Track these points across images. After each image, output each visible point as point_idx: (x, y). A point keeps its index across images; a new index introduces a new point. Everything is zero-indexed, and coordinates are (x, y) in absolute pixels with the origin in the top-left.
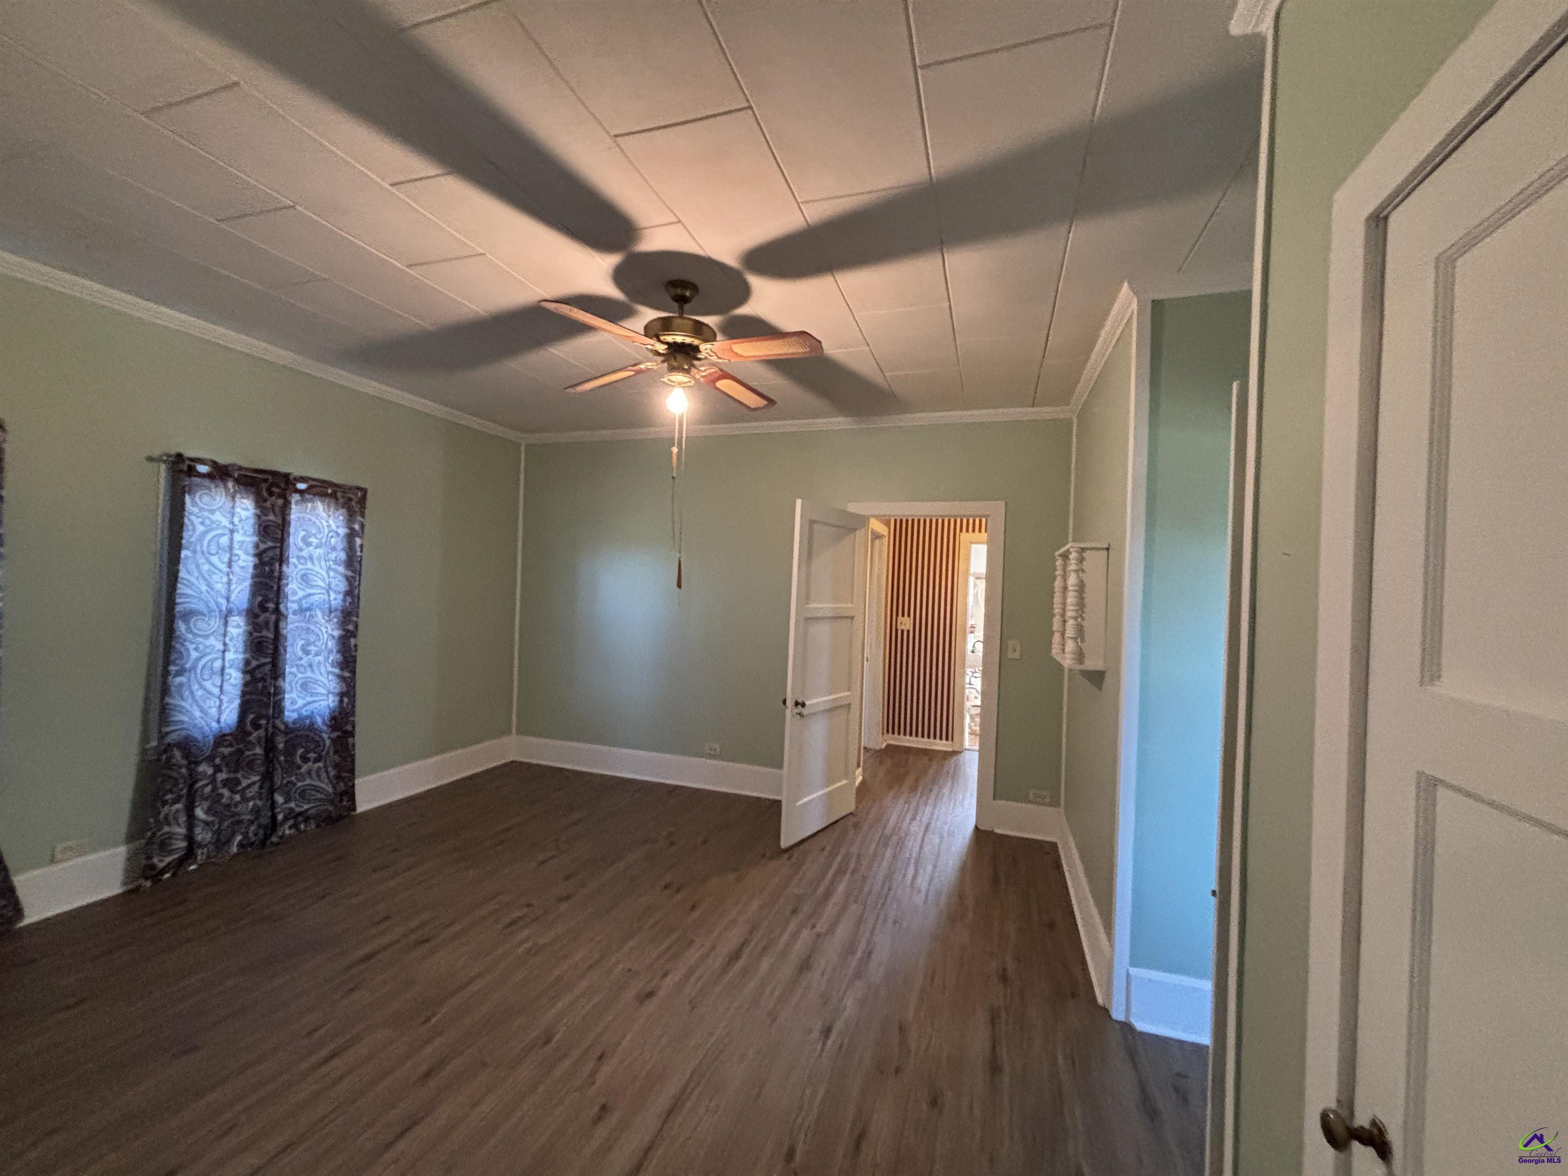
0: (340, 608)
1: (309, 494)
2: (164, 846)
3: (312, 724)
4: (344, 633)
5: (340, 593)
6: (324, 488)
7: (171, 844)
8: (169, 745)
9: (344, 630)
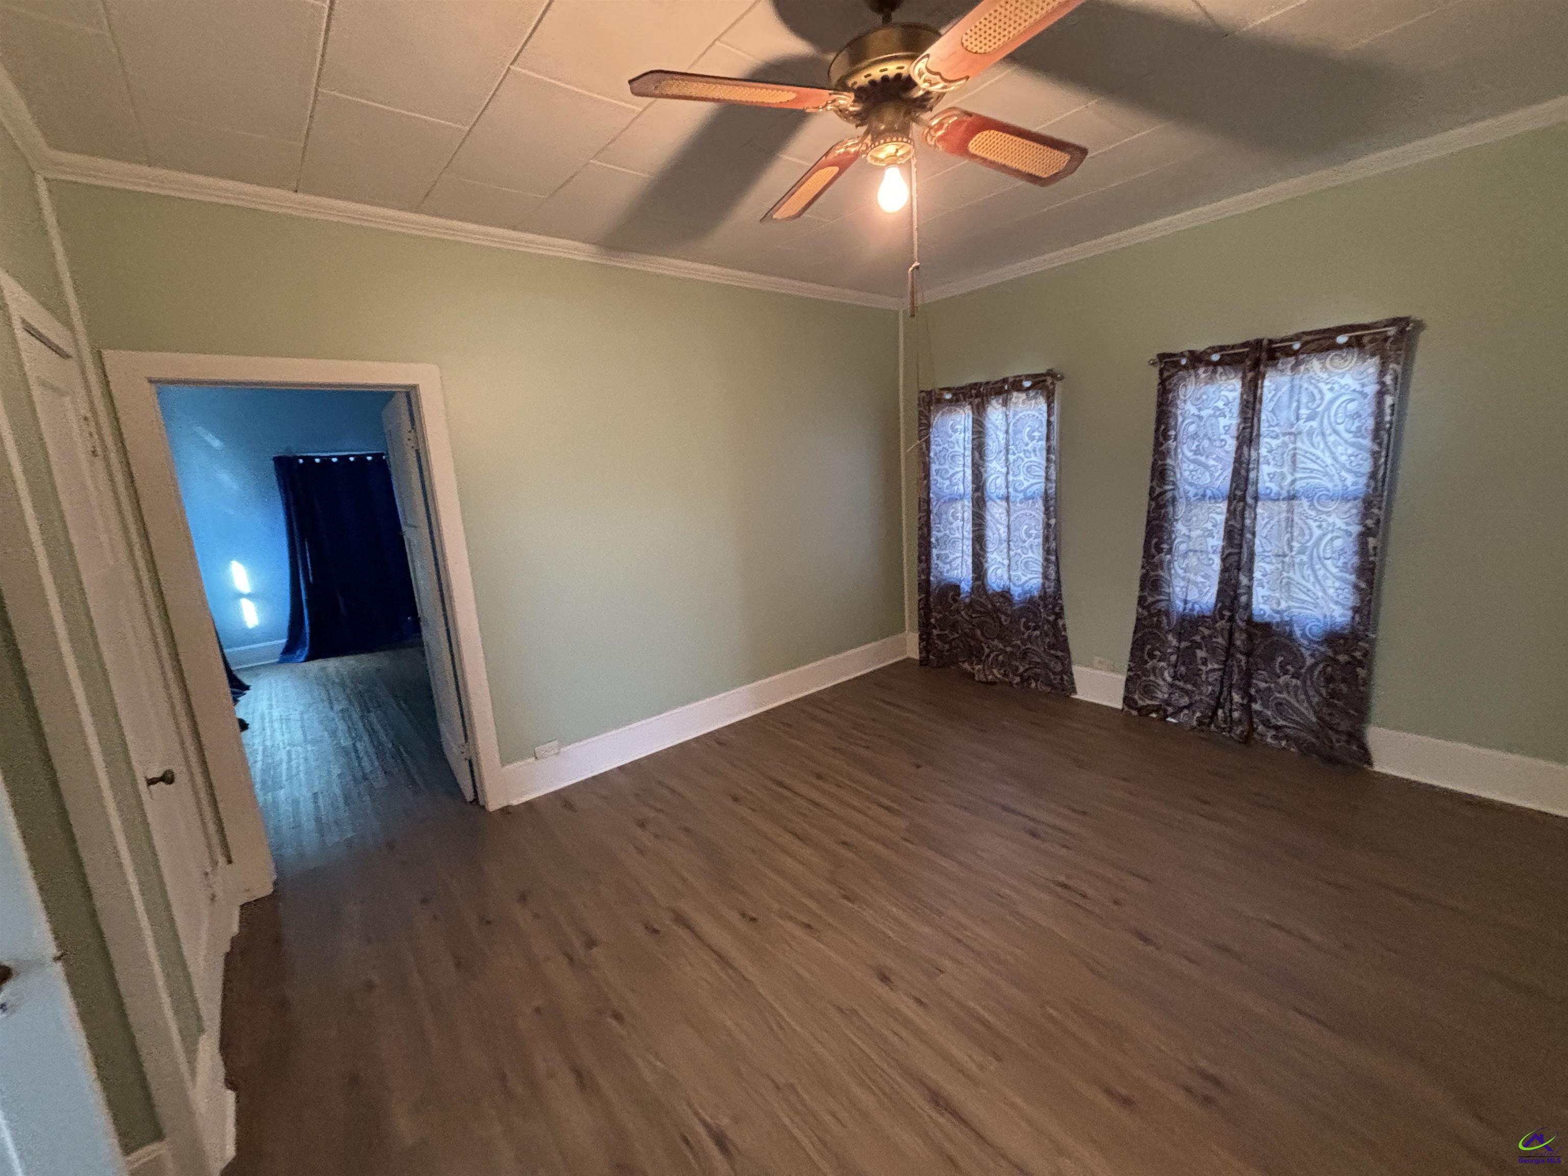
0: (1362, 495)
1: (1303, 353)
2: (1148, 691)
3: (1291, 633)
4: (1364, 529)
5: (1363, 474)
6: (1330, 338)
7: (1155, 693)
8: (1160, 611)
9: (1365, 526)
